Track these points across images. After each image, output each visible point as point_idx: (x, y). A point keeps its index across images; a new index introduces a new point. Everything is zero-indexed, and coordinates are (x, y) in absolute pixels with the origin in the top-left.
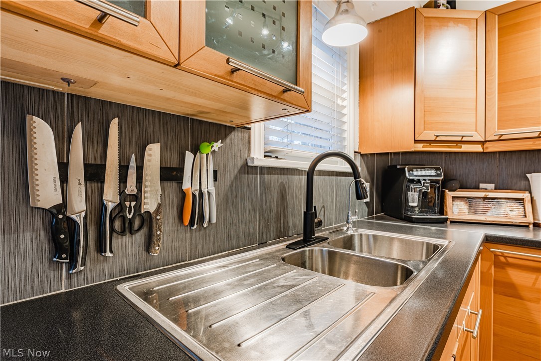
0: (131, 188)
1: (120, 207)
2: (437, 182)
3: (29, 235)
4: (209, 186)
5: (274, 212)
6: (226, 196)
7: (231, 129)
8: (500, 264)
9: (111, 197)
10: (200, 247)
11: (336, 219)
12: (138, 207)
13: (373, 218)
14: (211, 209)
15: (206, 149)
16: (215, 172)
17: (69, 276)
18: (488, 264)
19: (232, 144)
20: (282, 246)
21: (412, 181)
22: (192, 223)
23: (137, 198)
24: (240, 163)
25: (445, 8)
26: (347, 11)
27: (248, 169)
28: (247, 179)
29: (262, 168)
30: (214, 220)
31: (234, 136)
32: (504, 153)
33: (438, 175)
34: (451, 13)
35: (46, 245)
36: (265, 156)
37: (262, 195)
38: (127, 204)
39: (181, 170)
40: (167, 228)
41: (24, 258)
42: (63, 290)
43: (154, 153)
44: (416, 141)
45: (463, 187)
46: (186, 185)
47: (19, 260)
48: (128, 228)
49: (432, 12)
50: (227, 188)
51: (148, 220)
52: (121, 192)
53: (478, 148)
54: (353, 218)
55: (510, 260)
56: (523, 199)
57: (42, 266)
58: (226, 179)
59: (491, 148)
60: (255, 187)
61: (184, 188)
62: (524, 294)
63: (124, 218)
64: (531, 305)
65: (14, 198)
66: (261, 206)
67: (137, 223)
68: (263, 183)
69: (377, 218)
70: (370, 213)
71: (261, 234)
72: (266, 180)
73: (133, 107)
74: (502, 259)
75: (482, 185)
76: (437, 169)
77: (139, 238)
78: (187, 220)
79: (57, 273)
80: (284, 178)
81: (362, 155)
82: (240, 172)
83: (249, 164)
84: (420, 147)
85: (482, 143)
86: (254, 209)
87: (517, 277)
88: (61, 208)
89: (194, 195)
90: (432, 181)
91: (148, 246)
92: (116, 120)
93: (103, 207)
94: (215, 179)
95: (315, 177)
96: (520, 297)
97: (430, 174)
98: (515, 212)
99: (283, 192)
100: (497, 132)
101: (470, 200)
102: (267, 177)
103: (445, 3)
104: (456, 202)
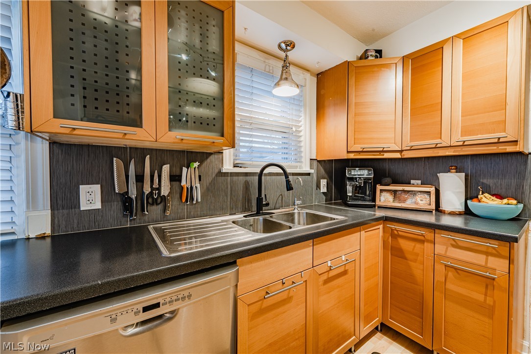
0: (156, 185)
1: (151, 193)
2: (369, 179)
3: (115, 203)
4: (196, 184)
5: (241, 197)
6: (208, 189)
7: (211, 154)
8: (395, 236)
9: (147, 189)
10: (192, 213)
11: (292, 202)
12: (159, 193)
13: (331, 204)
14: (198, 195)
15: (194, 165)
16: (200, 177)
17: (131, 220)
18: (387, 235)
19: (211, 162)
20: (242, 216)
21: (351, 179)
22: (186, 201)
23: (159, 189)
24: (217, 171)
25: (374, 58)
26: (287, 79)
27: (221, 174)
28: (221, 179)
29: (231, 173)
30: (199, 200)
31: (212, 157)
32: (428, 158)
33: (369, 174)
34: (379, 61)
35: (122, 208)
36: (234, 166)
37: (231, 188)
38: (154, 192)
39: (180, 176)
40: (173, 204)
41: (114, 212)
42: (129, 226)
43: (166, 169)
44: (348, 152)
46: (183, 183)
47: (112, 212)
48: (155, 202)
49: (364, 62)
50: (208, 184)
51: (164, 199)
52: (151, 187)
53: (398, 155)
55: (400, 233)
56: (430, 192)
57: (120, 215)
59: (408, 155)
60: (227, 183)
62: (408, 256)
63: (153, 198)
64: (412, 264)
65: (110, 189)
66: (231, 194)
67: (159, 200)
68: (232, 181)
69: (335, 204)
70: (328, 200)
71: (231, 208)
73: (157, 149)
74: (396, 232)
75: (412, 182)
76: (369, 170)
77: (160, 207)
78: (184, 200)
79: (126, 219)
80: (248, 178)
81: (318, 161)
82: (217, 175)
83: (222, 171)
84: (352, 156)
85: (401, 151)
86: (227, 196)
87: (405, 244)
88: (127, 193)
89: (187, 188)
90: (365, 179)
91: (165, 210)
92: (148, 156)
93: (143, 193)
94: (200, 180)
95: (263, 177)
96: (406, 258)
97: (365, 173)
98: (423, 201)
99: (247, 186)
100: (408, 143)
101: (395, 192)
102: (235, 178)
103: (374, 53)
104: (384, 194)
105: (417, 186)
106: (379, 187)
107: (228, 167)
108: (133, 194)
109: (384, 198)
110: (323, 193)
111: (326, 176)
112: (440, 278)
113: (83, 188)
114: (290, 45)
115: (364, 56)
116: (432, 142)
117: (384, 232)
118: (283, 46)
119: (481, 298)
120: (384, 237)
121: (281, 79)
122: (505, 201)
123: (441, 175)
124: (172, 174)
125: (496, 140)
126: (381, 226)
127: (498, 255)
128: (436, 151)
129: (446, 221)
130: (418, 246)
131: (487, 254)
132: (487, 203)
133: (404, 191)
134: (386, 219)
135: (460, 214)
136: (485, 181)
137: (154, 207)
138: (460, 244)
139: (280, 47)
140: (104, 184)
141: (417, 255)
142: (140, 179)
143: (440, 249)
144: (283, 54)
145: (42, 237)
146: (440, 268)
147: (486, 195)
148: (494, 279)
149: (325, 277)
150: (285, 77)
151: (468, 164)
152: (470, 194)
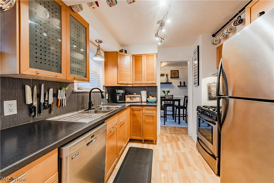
0: (47, 99)
1: (44, 103)
2: (123, 93)
3: (25, 110)
4: (64, 97)
5: (80, 102)
6: (68, 99)
7: (69, 83)
8: (133, 110)
9: (42, 101)
10: (62, 112)
11: (98, 104)
12: (48, 103)
13: (109, 103)
14: (65, 103)
15: (64, 89)
16: (66, 94)
17: (33, 118)
18: (131, 110)
19: (70, 87)
20: (83, 111)
21: (118, 93)
22: (60, 106)
23: (48, 101)
24: (71, 91)
25: (124, 53)
26: (99, 55)
27: (73, 92)
28: (73, 95)
29: (77, 92)
30: (65, 105)
31: (70, 85)
32: (138, 87)
33: (123, 92)
34: (125, 54)
35: (28, 112)
36: (78, 89)
37: (77, 99)
38: (46, 102)
39: (57, 94)
40: (54, 108)
41: (24, 115)
42: (32, 122)
43: (51, 90)
44: (118, 84)
45: (130, 94)
46: (59, 98)
47: (23, 115)
48: (45, 108)
49: (121, 53)
50: (68, 98)
51: (50, 106)
52: (44, 100)
53: (131, 85)
54: (102, 103)
55: (134, 109)
56: (139, 97)
57: (27, 116)
58: (68, 95)
59: (134, 85)
60: (75, 97)
61: (58, 98)
62: (137, 115)
63: (45, 106)
64: (137, 117)
65: (22, 102)
66: (77, 101)
68: (77, 96)
69: (110, 103)
70: (108, 102)
71: (77, 108)
72: (78, 95)
73: (46, 81)
74: (133, 109)
75: (134, 94)
76: (123, 90)
77: (48, 110)
78: (59, 106)
79: (31, 118)
80: (83, 94)
81: (106, 87)
82: (71, 93)
83: (74, 91)
84: (119, 85)
85: (132, 84)
86: (75, 102)
87: (136, 112)
88: (32, 104)
89: (61, 100)
90: (122, 93)
91: (50, 112)
92: (43, 84)
93: (41, 103)
94: (66, 96)
95: (91, 93)
96: (136, 116)
97: (122, 91)
98: (138, 99)
99: (83, 97)
100: (134, 82)
101: (130, 97)
102: (78, 94)
103: (124, 51)
104: (128, 98)
105: (136, 95)
106: (126, 96)
107: (76, 90)
108: (35, 104)
109: (128, 100)
110: (107, 99)
111: (108, 92)
112: (144, 119)
113: (6, 103)
114: (100, 42)
115: (121, 51)
116: (140, 82)
117: (130, 110)
118: (98, 41)
119: (151, 121)
120: (130, 111)
121: (97, 54)
122: (154, 98)
123: (142, 92)
124: (54, 93)
125: (152, 83)
126: (129, 108)
127: (154, 110)
128: (141, 85)
129: (143, 104)
130: (139, 112)
131: (153, 110)
132: (151, 99)
133: (133, 97)
134: (131, 106)
135: (146, 102)
136: (150, 93)
137: (45, 110)
138: (148, 109)
139: (96, 41)
140: (18, 99)
141: (139, 114)
142: (39, 96)
143: (144, 111)
144: (97, 44)
146: (144, 116)
147: (151, 96)
148: (154, 116)
149: (120, 125)
151: (146, 88)
152: (148, 97)
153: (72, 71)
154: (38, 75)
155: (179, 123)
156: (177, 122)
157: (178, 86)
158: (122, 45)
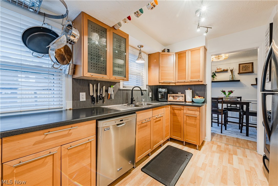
0: (101, 93)
1: (100, 96)
3: (89, 99)
4: (112, 93)
5: (125, 98)
6: (115, 94)
7: (116, 83)
8: (173, 109)
9: (99, 94)
10: (111, 103)
14: (113, 97)
15: (112, 87)
16: (114, 90)
17: (94, 105)
18: (172, 109)
19: (116, 85)
20: (126, 104)
21: (160, 92)
22: (110, 99)
23: (102, 95)
24: (118, 89)
25: (167, 52)
26: (140, 58)
27: (120, 90)
28: (119, 91)
29: (122, 89)
30: (113, 99)
31: (117, 84)
32: (183, 85)
33: (166, 91)
34: (168, 53)
35: (91, 101)
36: (123, 87)
37: (122, 95)
39: (108, 90)
40: (106, 99)
42: (93, 107)
43: (104, 87)
44: (159, 83)
45: (173, 93)
46: (109, 93)
47: (89, 102)
48: (100, 99)
49: (163, 53)
51: (103, 98)
52: (100, 94)
53: (174, 84)
54: (143, 100)
55: (175, 108)
56: (183, 96)
57: (91, 103)
58: (115, 92)
59: (177, 84)
60: (121, 93)
61: (108, 93)
63: (100, 97)
64: (178, 117)
65: (88, 94)
66: (122, 97)
67: (102, 98)
68: (123, 93)
69: (154, 101)
70: (152, 100)
71: (122, 102)
73: (102, 81)
74: (174, 108)
75: (179, 93)
76: (166, 89)
77: (102, 101)
80: (127, 91)
81: (149, 86)
82: (118, 90)
83: (120, 89)
84: (160, 84)
85: (175, 83)
86: (121, 97)
87: (176, 112)
88: (93, 95)
90: (165, 92)
91: (103, 102)
92: (99, 83)
93: (98, 96)
95: (133, 91)
96: (176, 116)
97: (164, 90)
98: (181, 99)
99: (127, 94)
100: (177, 81)
101: (173, 96)
102: (124, 91)
103: (167, 50)
104: (170, 97)
105: (180, 94)
106: (169, 95)
107: (121, 87)
108: (95, 96)
109: (170, 99)
110: (150, 97)
111: (151, 91)
112: (185, 120)
113: (81, 94)
114: (142, 46)
115: (164, 51)
116: (183, 80)
117: (170, 108)
118: (139, 46)
119: (194, 123)
120: (170, 110)
121: (138, 58)
122: (201, 97)
123: (186, 91)
124: (106, 89)
125: (198, 81)
126: (170, 107)
127: (197, 111)
128: (184, 83)
129: (187, 104)
130: (180, 111)
131: (195, 111)
132: (197, 98)
133: (176, 96)
134: (171, 104)
135: (191, 102)
136: (197, 92)
137: (100, 101)
138: (190, 109)
139: (138, 46)
140: (86, 92)
141: (179, 114)
142: (97, 91)
143: (185, 111)
144: (139, 49)
145: (70, 109)
146: (185, 117)
147: (197, 96)
148: (196, 117)
149: (155, 120)
150: (140, 57)
151: (193, 87)
152: (193, 97)
153: (114, 73)
154: (92, 76)
155: (247, 135)
156: (245, 134)
157: (252, 85)
158: (165, 45)
